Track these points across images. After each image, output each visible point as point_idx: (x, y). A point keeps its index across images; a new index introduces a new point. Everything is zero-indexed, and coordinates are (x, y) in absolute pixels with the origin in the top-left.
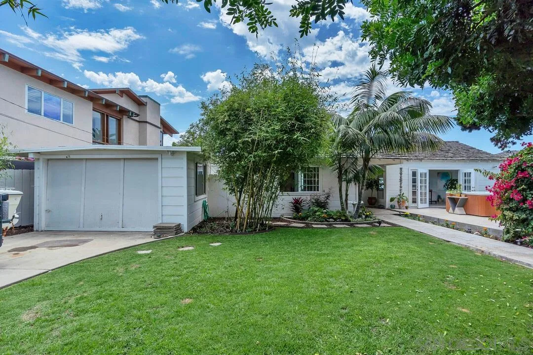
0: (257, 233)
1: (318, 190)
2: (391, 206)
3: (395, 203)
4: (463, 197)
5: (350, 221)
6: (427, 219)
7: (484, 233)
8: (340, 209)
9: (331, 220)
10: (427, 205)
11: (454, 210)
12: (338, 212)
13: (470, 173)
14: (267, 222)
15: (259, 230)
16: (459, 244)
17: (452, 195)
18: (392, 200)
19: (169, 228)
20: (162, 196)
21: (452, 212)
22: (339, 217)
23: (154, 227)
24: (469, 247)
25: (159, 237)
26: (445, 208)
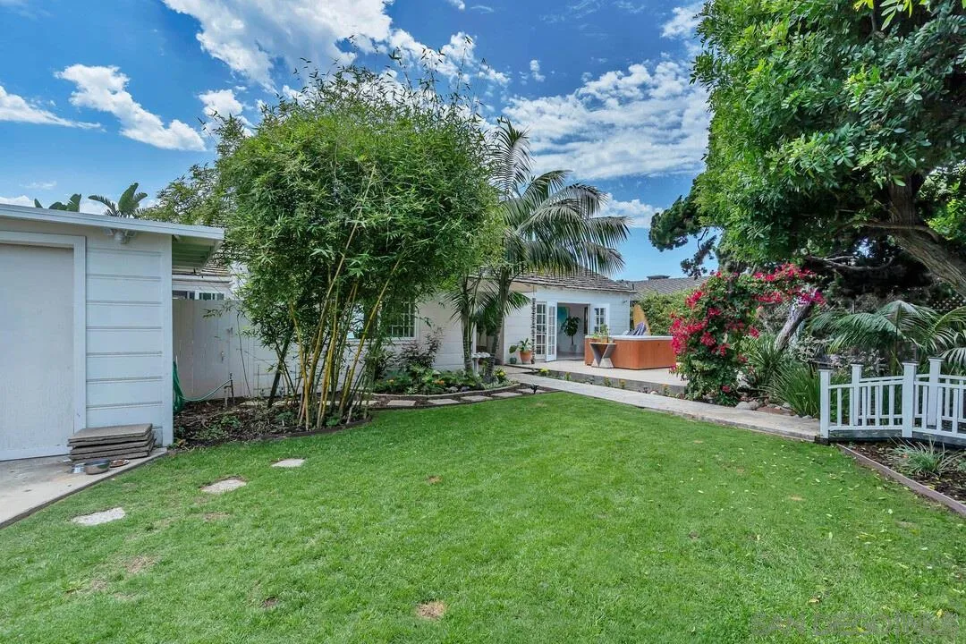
0: (348, 427)
1: (412, 335)
2: (511, 360)
3: (517, 355)
4: (611, 343)
5: (483, 389)
6: (557, 375)
7: (665, 391)
8: (463, 367)
9: (452, 388)
10: (554, 357)
11: (599, 363)
12: (460, 374)
13: (602, 310)
14: (364, 403)
15: (352, 420)
16: (658, 410)
17: (595, 340)
18: (512, 350)
19: (128, 440)
20: (87, 354)
21: (597, 365)
22: (465, 383)
23: (71, 442)
24: (673, 413)
25: (105, 468)
26: (582, 360)
